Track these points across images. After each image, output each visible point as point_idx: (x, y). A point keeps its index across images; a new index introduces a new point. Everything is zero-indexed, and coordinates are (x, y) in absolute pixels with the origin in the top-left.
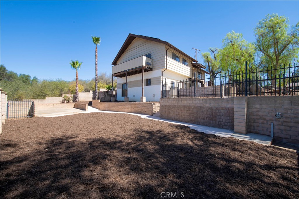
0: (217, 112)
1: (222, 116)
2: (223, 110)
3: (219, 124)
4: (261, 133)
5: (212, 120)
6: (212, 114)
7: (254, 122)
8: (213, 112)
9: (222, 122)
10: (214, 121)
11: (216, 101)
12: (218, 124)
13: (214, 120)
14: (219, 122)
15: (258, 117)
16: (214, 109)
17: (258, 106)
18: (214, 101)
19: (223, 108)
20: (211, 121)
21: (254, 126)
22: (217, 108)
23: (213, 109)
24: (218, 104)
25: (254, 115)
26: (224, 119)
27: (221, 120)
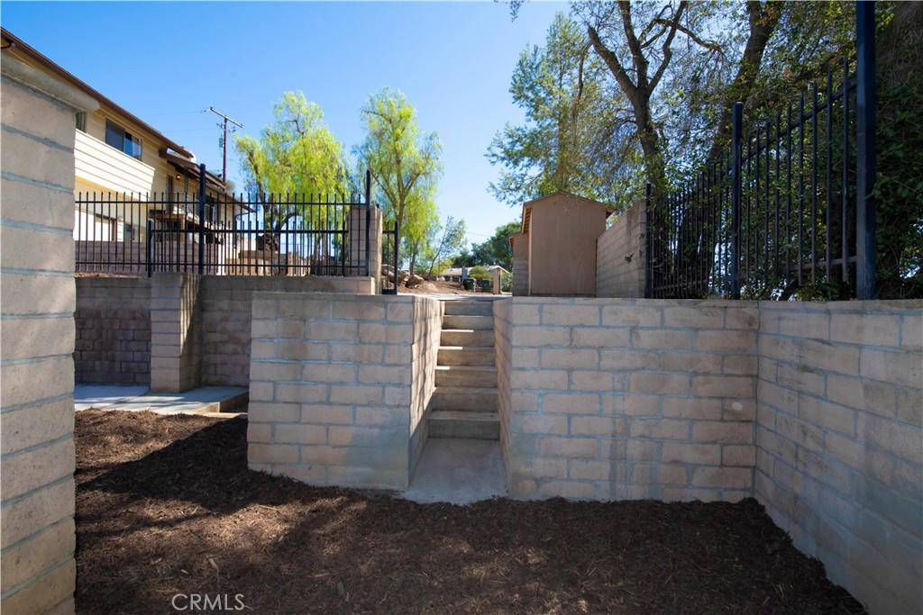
0: (117, 327)
1: (134, 340)
2: (135, 319)
3: (123, 370)
4: (231, 383)
5: (100, 359)
6: (100, 335)
7: (215, 353)
8: (102, 328)
9: (133, 361)
10: (108, 362)
11: (112, 287)
12: (121, 372)
13: (107, 359)
14: (123, 364)
15: (225, 337)
16: (106, 318)
17: (224, 304)
18: (107, 287)
19: (134, 312)
20: (98, 363)
21: (215, 365)
22: (116, 313)
23: (103, 316)
24: (120, 298)
25: (216, 332)
26: (138, 351)
27: (130, 356)
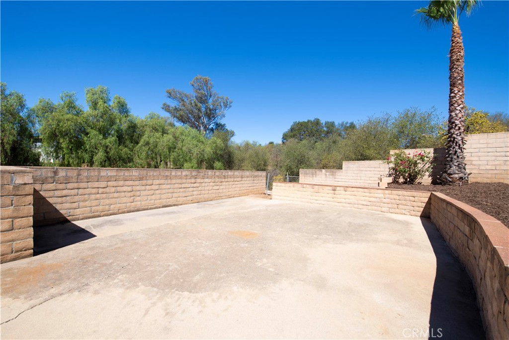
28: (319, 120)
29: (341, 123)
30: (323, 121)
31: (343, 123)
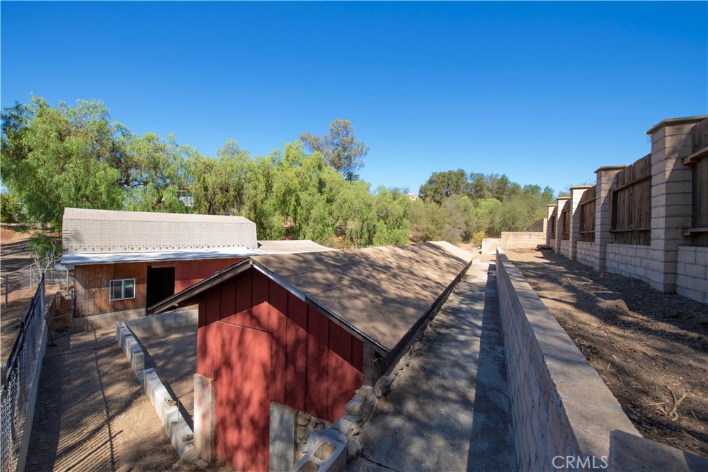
28: (463, 170)
29: (489, 174)
30: (468, 172)
31: (492, 175)
